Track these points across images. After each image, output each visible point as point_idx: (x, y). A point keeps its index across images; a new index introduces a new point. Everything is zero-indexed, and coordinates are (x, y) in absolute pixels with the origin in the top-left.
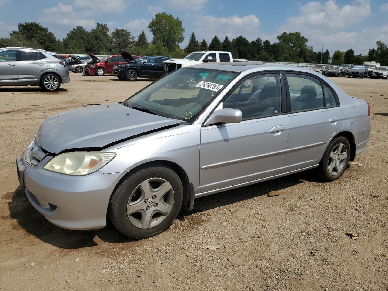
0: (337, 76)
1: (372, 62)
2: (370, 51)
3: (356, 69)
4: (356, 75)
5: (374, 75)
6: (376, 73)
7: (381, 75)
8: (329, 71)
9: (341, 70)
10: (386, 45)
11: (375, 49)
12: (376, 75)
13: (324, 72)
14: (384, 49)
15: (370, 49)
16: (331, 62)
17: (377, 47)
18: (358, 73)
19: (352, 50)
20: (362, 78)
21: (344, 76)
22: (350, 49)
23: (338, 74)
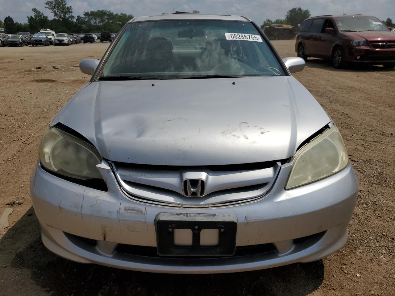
0: (20, 45)
1: (48, 29)
2: (28, 19)
3: (37, 37)
4: (39, 43)
5: (57, 42)
6: (59, 40)
7: (63, 42)
8: (8, 40)
9: (22, 39)
10: (42, 13)
11: (32, 17)
12: (59, 42)
13: (3, 41)
14: (42, 18)
15: (28, 17)
16: (3, 31)
17: (35, 14)
18: (41, 41)
19: (11, 17)
20: (46, 45)
21: (26, 45)
22: (8, 17)
23: (21, 43)
